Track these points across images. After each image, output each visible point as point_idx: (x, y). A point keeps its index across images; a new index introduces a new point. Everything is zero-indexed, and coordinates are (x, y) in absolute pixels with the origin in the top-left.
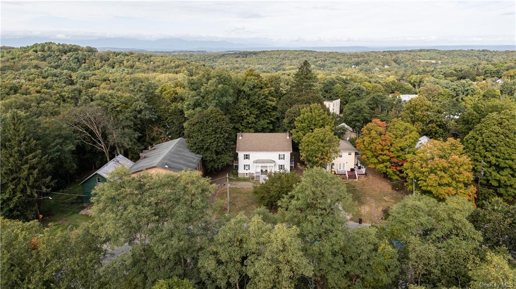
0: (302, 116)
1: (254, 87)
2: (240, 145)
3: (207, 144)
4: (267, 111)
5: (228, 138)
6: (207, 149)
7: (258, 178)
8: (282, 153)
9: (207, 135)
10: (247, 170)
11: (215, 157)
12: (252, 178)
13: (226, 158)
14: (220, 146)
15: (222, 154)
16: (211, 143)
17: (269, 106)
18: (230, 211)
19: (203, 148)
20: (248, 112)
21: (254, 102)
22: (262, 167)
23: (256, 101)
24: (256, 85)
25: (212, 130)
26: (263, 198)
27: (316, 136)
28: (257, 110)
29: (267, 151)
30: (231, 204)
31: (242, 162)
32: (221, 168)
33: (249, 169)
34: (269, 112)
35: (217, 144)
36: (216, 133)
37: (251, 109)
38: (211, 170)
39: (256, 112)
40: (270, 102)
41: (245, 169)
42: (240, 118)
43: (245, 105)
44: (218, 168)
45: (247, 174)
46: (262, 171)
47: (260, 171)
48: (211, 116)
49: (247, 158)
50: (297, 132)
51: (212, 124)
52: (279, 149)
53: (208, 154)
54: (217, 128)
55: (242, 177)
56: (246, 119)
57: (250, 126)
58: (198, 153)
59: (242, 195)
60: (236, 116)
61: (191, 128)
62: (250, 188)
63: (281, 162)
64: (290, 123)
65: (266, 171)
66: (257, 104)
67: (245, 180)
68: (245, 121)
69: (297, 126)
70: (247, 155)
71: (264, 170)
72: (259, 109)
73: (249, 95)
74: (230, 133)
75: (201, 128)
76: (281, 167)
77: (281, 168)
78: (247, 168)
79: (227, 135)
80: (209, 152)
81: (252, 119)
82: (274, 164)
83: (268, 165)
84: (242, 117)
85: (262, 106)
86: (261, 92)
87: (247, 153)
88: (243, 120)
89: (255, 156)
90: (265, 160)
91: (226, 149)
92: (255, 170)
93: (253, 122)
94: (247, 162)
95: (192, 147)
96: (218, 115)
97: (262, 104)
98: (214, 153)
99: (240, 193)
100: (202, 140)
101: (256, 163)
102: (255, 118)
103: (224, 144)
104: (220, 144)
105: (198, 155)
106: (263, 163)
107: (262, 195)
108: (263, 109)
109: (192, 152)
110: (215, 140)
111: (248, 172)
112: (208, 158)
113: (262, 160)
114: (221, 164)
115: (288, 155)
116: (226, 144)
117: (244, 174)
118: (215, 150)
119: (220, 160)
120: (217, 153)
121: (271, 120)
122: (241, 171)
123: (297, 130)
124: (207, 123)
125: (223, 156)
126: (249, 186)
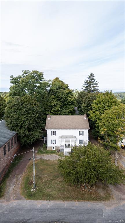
0: (98, 99)
1: (59, 88)
2: (48, 124)
3: (21, 122)
4: (68, 104)
5: (38, 118)
6: (21, 127)
7: (62, 151)
8: (81, 130)
9: (22, 115)
10: (54, 144)
11: (27, 133)
12: (57, 151)
13: (37, 134)
14: (32, 124)
15: (34, 130)
16: (24, 121)
17: (69, 101)
18: (36, 185)
19: (18, 126)
20: (55, 103)
21: (59, 97)
22: (66, 141)
23: (61, 96)
24: (60, 86)
25: (26, 111)
26: (69, 174)
27: (115, 112)
28: (61, 103)
29: (70, 128)
30: (37, 177)
31: (50, 137)
32: (33, 142)
33: (55, 143)
34: (69, 105)
35: (29, 122)
36: (29, 113)
37: (57, 102)
38: (25, 145)
39: (61, 104)
40: (70, 98)
41: (52, 143)
42: (50, 108)
43: (54, 99)
44: (30, 142)
45: (54, 147)
46: (65, 145)
47: (64, 145)
48: (26, 100)
49: (54, 134)
50: (94, 112)
51: (26, 106)
52: (79, 127)
53: (22, 131)
54: (30, 109)
55: (50, 150)
56: (54, 108)
57: (57, 113)
58: (14, 130)
59: (48, 167)
60: (47, 106)
61: (9, 110)
62: (56, 160)
63: (81, 138)
64: (87, 106)
65: (69, 145)
66: (61, 98)
67: (52, 152)
68: (53, 109)
69: (94, 108)
70: (54, 132)
71: (67, 144)
72: (63, 102)
73: (56, 93)
74: (40, 114)
75: (17, 109)
76: (81, 141)
77: (81, 143)
78: (54, 142)
79: (38, 115)
80: (23, 129)
81: (58, 108)
82: (76, 139)
83: (71, 139)
84: (51, 106)
85: (65, 101)
86: (64, 91)
87: (54, 130)
88: (52, 109)
89: (60, 132)
90: (68, 136)
91: (37, 127)
92: (60, 144)
93: (58, 111)
94: (54, 137)
95: (9, 125)
96: (31, 100)
97: (65, 99)
98: (27, 130)
99: (47, 165)
100: (17, 119)
101: (61, 138)
102: (60, 108)
103: (35, 123)
104: (31, 122)
105: (14, 132)
106: (67, 138)
107: (68, 171)
108: (65, 102)
109: (9, 129)
110: (27, 119)
111: (54, 146)
112: (22, 134)
113: (65, 136)
114: (32, 139)
115: (86, 132)
116: (37, 123)
117: (51, 147)
118: (27, 127)
119: (32, 136)
120: (30, 130)
121: (70, 110)
122: (49, 145)
123: (94, 111)
124: (22, 105)
125: (34, 132)
126: (55, 158)
